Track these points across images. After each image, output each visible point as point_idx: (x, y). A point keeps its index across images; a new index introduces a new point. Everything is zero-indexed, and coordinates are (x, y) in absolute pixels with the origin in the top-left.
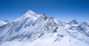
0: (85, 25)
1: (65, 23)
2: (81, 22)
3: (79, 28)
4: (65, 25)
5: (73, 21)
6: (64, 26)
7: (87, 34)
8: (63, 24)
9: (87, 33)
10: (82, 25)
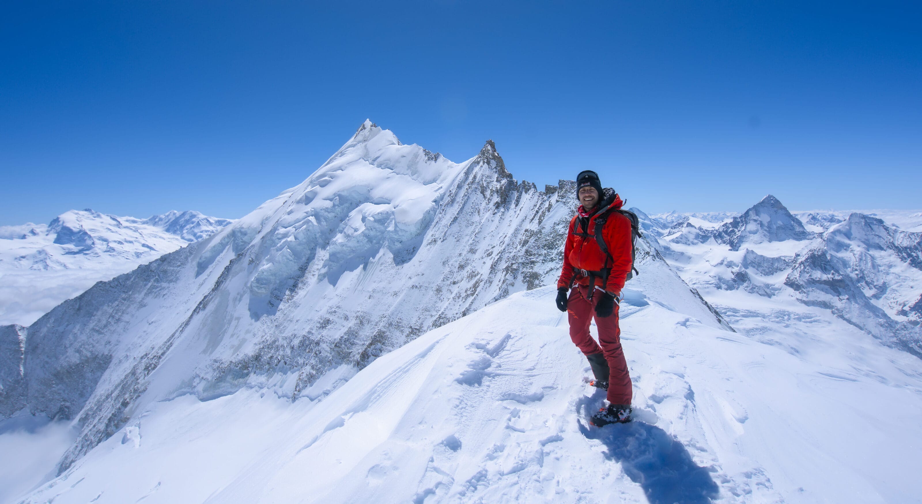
0: (869, 245)
1: (684, 230)
2: (832, 220)
3: (818, 275)
4: (690, 250)
5: (757, 209)
6: (681, 256)
7: (890, 324)
8: (665, 241)
9: (892, 314)
10: (840, 246)
